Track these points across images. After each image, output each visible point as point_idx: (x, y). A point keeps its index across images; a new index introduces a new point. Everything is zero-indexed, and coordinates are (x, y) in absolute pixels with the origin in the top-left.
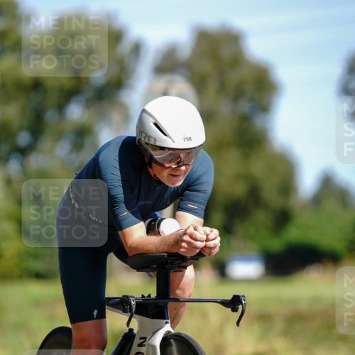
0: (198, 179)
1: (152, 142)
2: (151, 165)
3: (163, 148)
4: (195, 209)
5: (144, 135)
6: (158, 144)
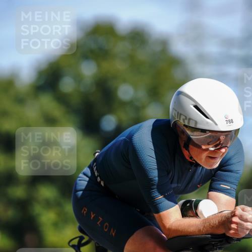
3: (204, 131)
4: (228, 189)
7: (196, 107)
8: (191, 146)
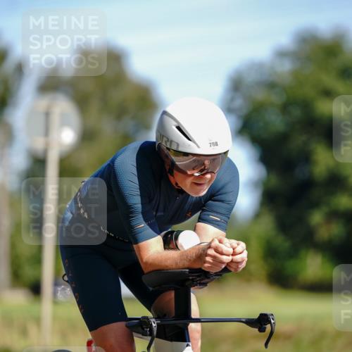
0: (223, 187)
1: (174, 147)
2: (173, 172)
5: (165, 139)
6: (181, 149)
7: (179, 128)
8: (175, 172)
